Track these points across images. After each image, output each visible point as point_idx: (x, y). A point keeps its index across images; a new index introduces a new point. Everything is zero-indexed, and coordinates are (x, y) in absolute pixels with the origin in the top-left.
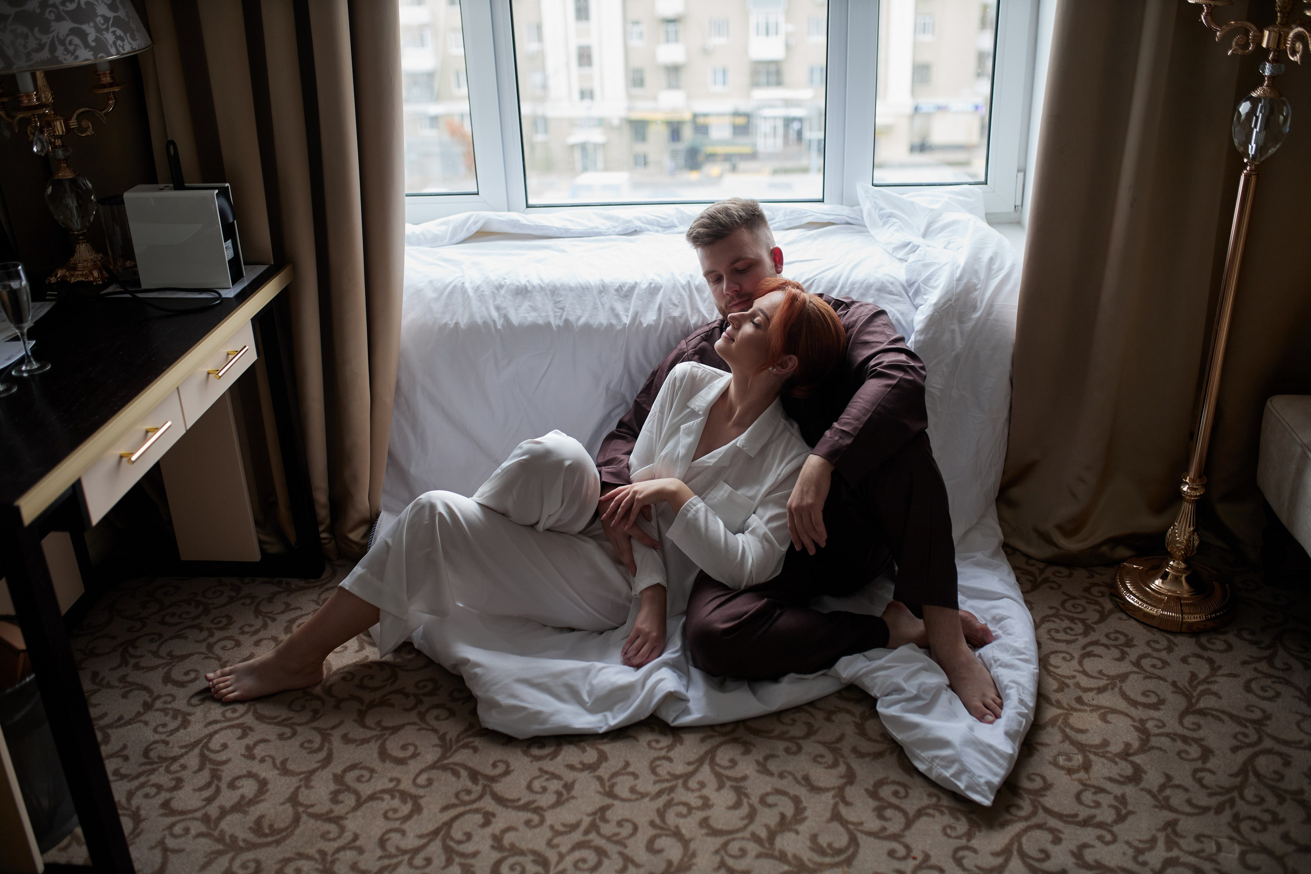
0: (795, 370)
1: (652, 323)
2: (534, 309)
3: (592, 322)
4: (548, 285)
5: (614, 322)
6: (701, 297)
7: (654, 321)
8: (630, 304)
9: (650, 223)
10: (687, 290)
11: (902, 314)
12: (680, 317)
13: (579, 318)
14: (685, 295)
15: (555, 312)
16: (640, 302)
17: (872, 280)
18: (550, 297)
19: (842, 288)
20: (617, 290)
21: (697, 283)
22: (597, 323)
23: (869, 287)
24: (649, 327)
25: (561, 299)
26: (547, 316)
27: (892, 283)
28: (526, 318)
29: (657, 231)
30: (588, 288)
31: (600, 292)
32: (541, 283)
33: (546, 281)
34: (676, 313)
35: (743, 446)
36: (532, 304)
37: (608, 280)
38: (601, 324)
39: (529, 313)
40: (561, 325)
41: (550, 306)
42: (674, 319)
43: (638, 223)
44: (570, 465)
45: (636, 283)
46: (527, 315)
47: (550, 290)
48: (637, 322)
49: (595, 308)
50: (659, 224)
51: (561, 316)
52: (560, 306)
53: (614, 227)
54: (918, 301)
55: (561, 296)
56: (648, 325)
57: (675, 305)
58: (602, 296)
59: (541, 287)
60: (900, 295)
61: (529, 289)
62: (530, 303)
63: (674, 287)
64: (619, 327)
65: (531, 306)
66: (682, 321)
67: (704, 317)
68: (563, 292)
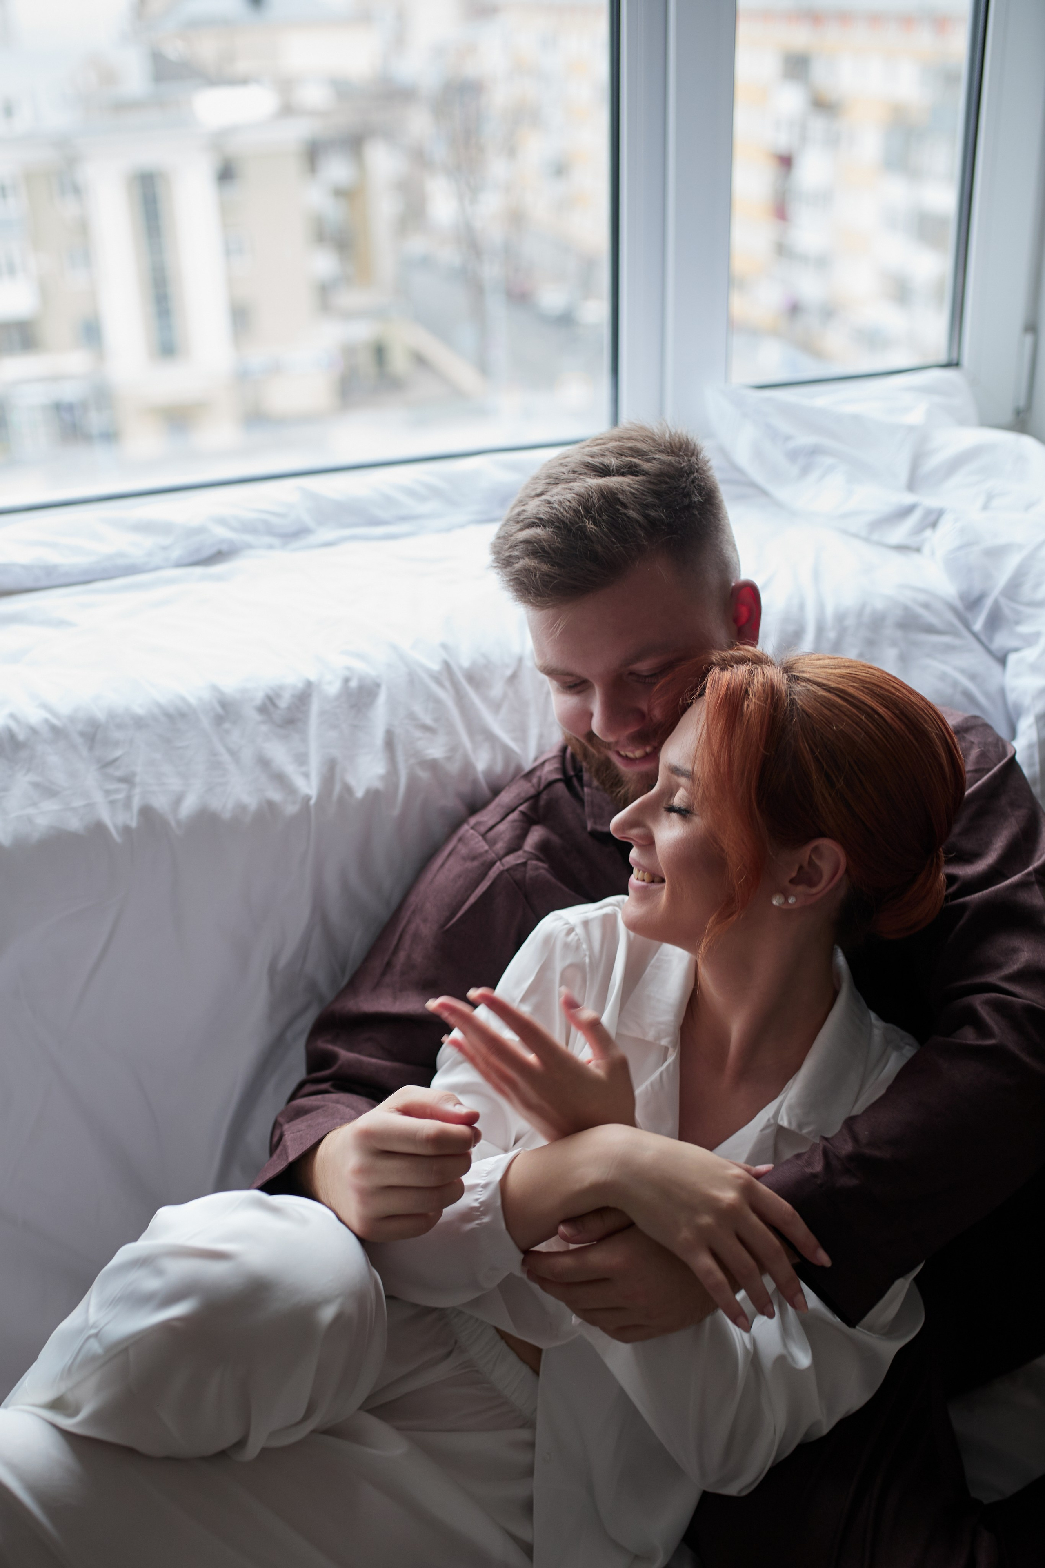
0: (847, 871)
1: (378, 785)
2: (49, 791)
3: (215, 804)
4: (72, 719)
5: (276, 795)
6: (485, 699)
7: (383, 778)
8: (305, 740)
9: (249, 527)
10: (447, 684)
11: (973, 677)
12: (449, 759)
13: (178, 800)
14: (446, 696)
15: (108, 792)
16: (333, 734)
17: (879, 605)
18: (84, 752)
19: (820, 630)
20: (263, 709)
21: (466, 663)
22: (230, 805)
23: (876, 622)
24: (374, 796)
25: (118, 753)
26: (90, 806)
27: (926, 606)
28: (30, 820)
29: (271, 547)
30: (183, 715)
31: (219, 720)
32: (48, 716)
33: (65, 708)
34: (436, 751)
35: (800, 1126)
36: (38, 779)
37: (230, 685)
38: (242, 808)
39: (34, 804)
40: (134, 824)
41: (91, 778)
42: (433, 765)
43: (222, 533)
44: (339, 1318)
45: (309, 684)
46: (31, 811)
47: (82, 734)
48: (337, 788)
49: (215, 765)
50: (269, 530)
51: (128, 799)
52: (118, 773)
53: (164, 548)
54: (1001, 641)
55: (116, 744)
56: (368, 792)
57: (426, 728)
58: (227, 732)
59: (54, 729)
60: (955, 633)
61: (21, 736)
62: (32, 777)
63: (412, 679)
64: (291, 809)
65: (36, 785)
66: (454, 768)
67: (508, 753)
68: (118, 735)
